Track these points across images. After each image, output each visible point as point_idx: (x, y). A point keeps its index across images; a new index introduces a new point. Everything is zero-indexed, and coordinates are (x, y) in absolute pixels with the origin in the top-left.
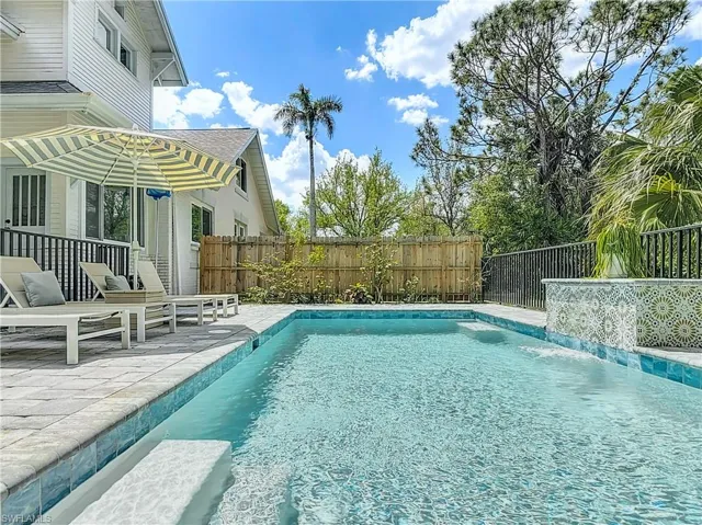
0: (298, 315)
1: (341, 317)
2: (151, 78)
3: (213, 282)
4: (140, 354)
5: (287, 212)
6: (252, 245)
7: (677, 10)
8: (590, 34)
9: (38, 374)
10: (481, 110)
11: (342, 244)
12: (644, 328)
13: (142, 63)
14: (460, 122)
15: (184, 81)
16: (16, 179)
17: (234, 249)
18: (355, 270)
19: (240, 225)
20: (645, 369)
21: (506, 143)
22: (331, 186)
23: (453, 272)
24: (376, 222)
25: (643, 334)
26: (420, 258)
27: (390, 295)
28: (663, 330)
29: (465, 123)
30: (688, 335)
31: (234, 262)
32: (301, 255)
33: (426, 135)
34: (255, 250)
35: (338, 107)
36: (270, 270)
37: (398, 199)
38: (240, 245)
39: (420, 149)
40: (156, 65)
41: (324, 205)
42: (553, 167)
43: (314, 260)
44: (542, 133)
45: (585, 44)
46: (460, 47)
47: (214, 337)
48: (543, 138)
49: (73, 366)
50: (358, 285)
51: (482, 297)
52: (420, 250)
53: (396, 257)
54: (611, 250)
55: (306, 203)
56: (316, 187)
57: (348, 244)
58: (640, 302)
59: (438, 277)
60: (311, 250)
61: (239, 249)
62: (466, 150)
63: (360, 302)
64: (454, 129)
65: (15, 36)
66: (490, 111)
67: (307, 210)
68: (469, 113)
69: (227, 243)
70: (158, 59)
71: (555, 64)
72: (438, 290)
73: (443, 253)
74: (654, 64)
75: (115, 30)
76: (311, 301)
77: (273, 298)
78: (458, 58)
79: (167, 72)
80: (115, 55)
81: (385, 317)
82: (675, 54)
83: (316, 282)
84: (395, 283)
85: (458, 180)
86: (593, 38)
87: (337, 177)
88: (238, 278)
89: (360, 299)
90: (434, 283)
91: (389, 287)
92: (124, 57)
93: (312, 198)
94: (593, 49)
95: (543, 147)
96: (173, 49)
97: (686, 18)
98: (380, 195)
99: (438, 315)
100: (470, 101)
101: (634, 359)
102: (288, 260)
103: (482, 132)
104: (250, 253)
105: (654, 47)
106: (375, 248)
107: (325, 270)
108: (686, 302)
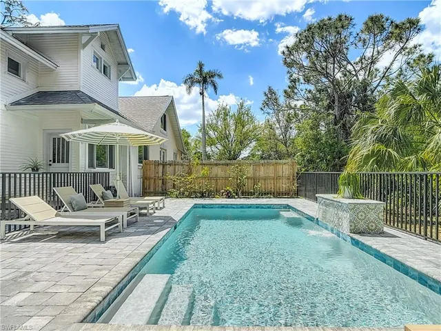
0: (195, 206)
1: (218, 207)
2: (117, 79)
3: (149, 186)
4: (128, 236)
5: (189, 136)
6: (170, 165)
7: (414, 24)
8: (362, 39)
9: (93, 246)
10: (302, 81)
11: (220, 164)
12: (353, 224)
13: (113, 71)
14: (289, 88)
15: (134, 78)
16: (54, 139)
17: (161, 167)
18: (227, 178)
19: (163, 151)
20: (352, 244)
21: (316, 100)
22: (214, 121)
23: (281, 180)
24: (241, 143)
25: (353, 227)
26: (262, 172)
27: (246, 192)
28: (362, 226)
29: (292, 88)
30: (373, 228)
31: (160, 174)
32: (197, 171)
33: (269, 96)
34: (172, 168)
35: (220, 76)
36: (180, 179)
37: (255, 128)
38: (164, 165)
39: (266, 104)
40: (120, 71)
41: (211, 133)
42: (342, 115)
43: (204, 174)
44: (336, 96)
45: (360, 44)
46: (287, 47)
47: (157, 225)
48: (336, 98)
49: (104, 242)
50: (228, 188)
51: (297, 194)
52: (262, 168)
53: (249, 171)
54: (345, 184)
55: (200, 131)
56: (206, 122)
57: (222, 165)
58: (351, 213)
59: (272, 182)
60: (203, 169)
61: (163, 167)
62: (293, 103)
63: (229, 197)
64: (285, 92)
65: (54, 68)
66: (307, 81)
67: (201, 135)
68: (295, 82)
69: (157, 164)
70: (122, 68)
71: (345, 52)
72: (273, 190)
73: (275, 170)
74: (403, 53)
75: (101, 58)
76: (202, 196)
77: (181, 195)
78: (286, 52)
79: (126, 74)
80: (101, 71)
81: (241, 207)
82: (415, 47)
83: (205, 185)
84: (249, 186)
85: (289, 120)
86: (364, 40)
87: (218, 116)
88: (163, 183)
89: (229, 196)
90: (270, 186)
91: (245, 189)
92: (105, 71)
93: (204, 129)
94: (365, 47)
95: (336, 103)
96: (129, 63)
97: (419, 29)
98: (243, 127)
99: (269, 206)
100: (295, 76)
101: (349, 239)
102: (190, 173)
103: (303, 93)
104: (169, 169)
105: (402, 45)
106: (237, 167)
107: (210, 179)
108: (372, 213)
